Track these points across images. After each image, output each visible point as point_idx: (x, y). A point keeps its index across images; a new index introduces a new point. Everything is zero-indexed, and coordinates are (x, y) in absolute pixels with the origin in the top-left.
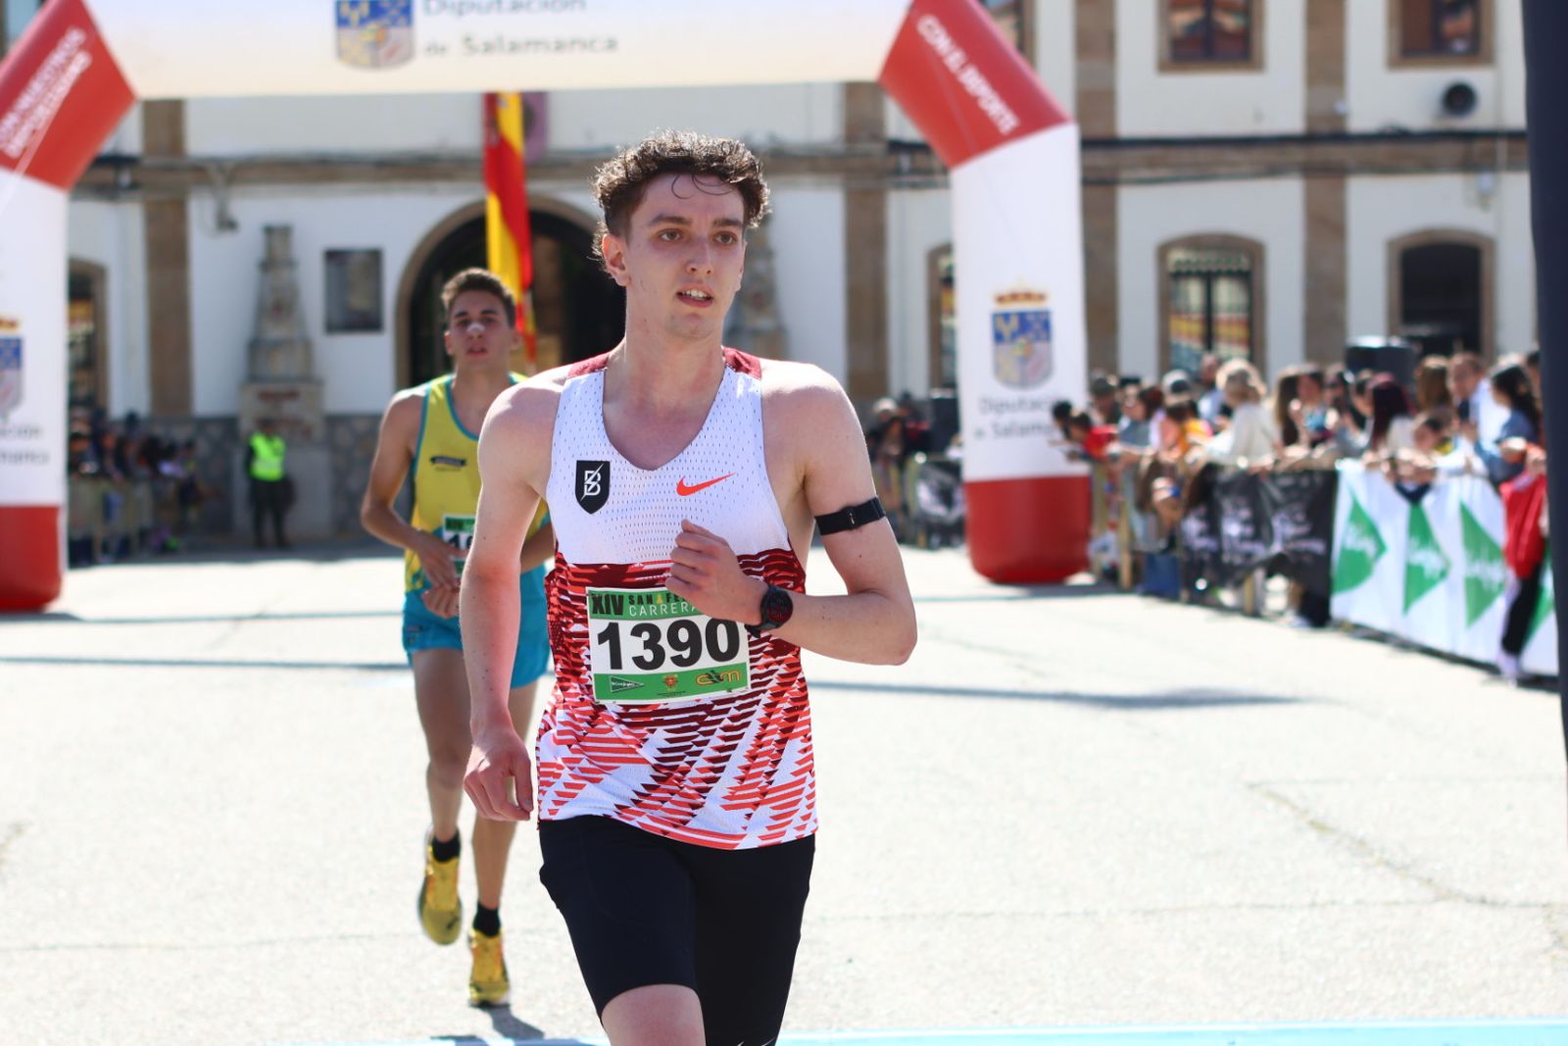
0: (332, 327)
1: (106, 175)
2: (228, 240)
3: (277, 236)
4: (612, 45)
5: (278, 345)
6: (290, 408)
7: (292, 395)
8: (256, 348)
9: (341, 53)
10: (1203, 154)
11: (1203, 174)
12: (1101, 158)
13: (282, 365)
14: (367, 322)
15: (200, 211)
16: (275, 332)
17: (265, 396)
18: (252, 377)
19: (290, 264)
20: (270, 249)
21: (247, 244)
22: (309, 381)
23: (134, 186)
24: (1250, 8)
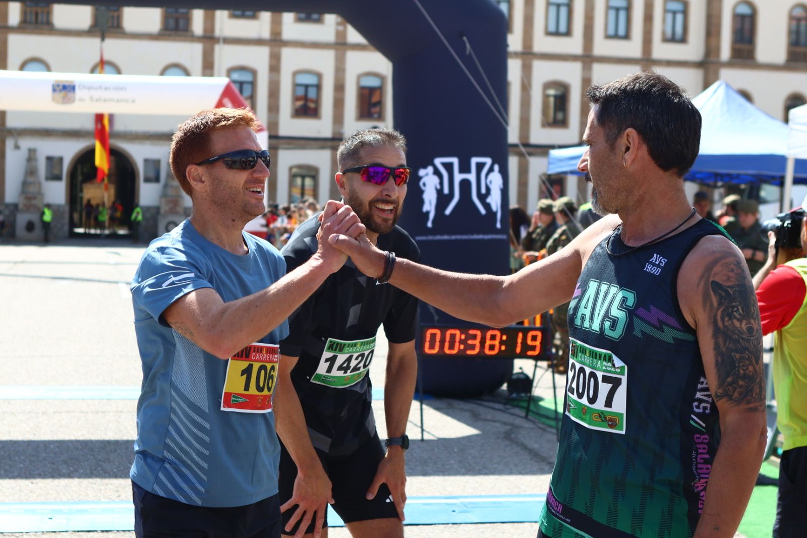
0: (47, 179)
2: (17, 153)
3: (32, 153)
4: (133, 101)
5: (30, 183)
6: (34, 202)
7: (35, 198)
8: (25, 184)
9: (54, 99)
10: (303, 142)
11: (303, 147)
12: (274, 142)
13: (32, 189)
14: (58, 178)
15: (9, 143)
16: (30, 179)
17: (27, 198)
18: (23, 192)
19: (36, 160)
20: (29, 155)
21: (23, 154)
22: (40, 194)
24: (318, 101)
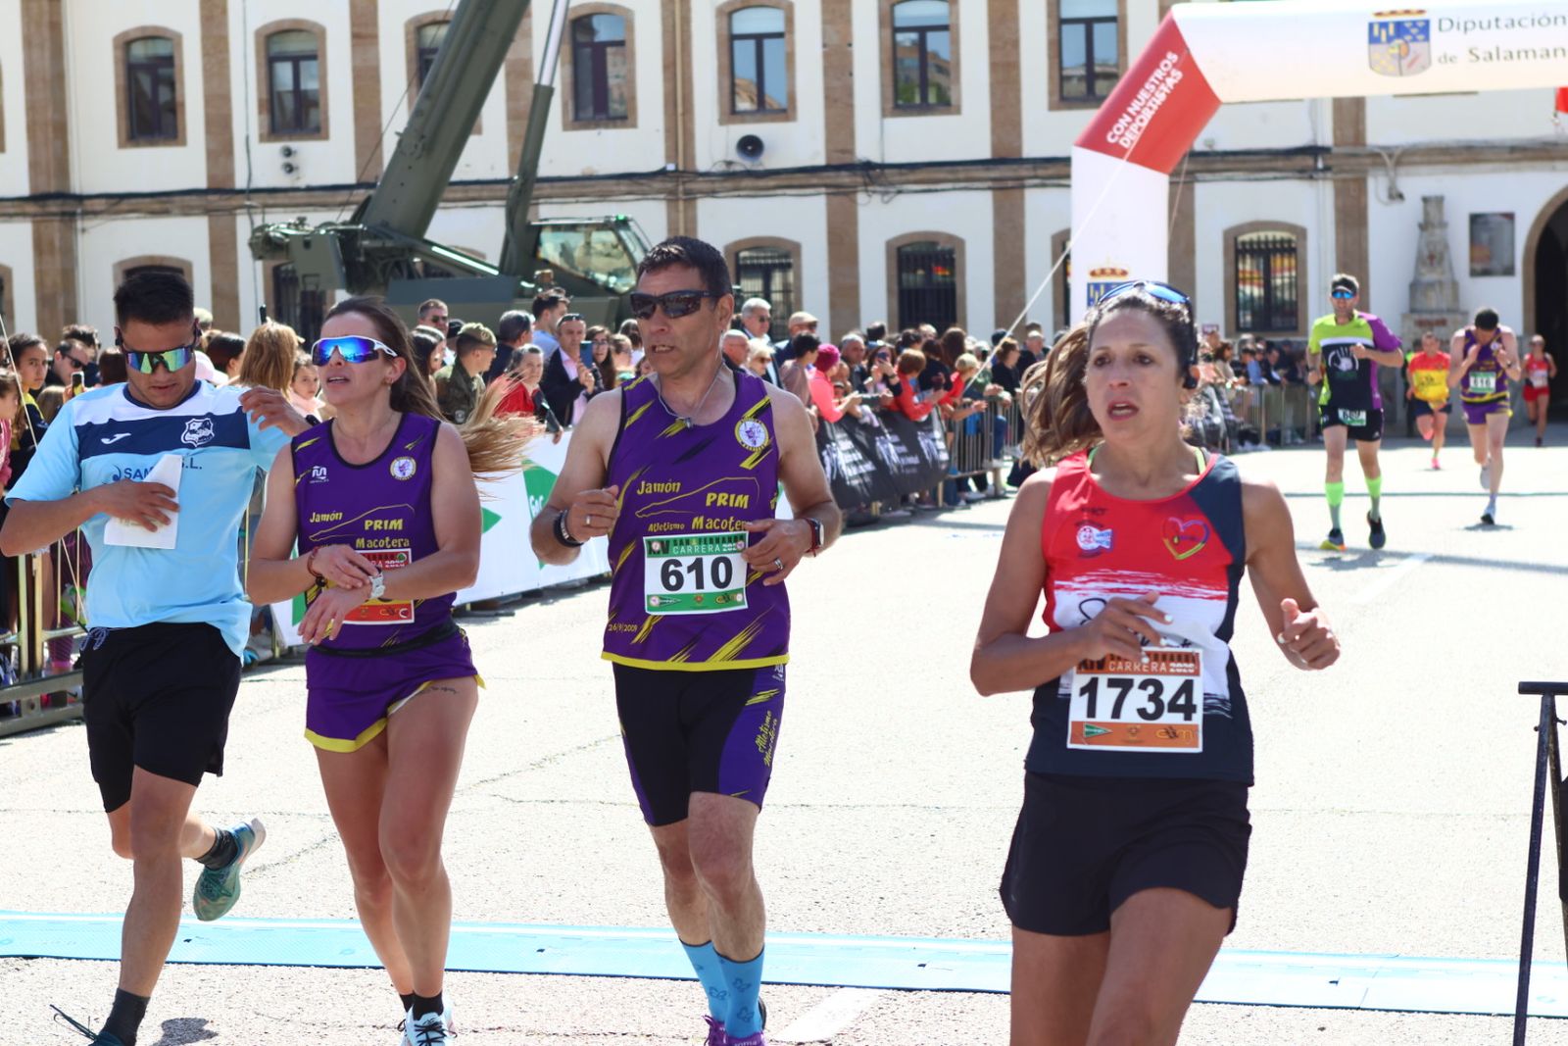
0: (1474, 273)
1: (1309, 161)
2: (1396, 208)
3: (1433, 204)
5: (1431, 285)
7: (1439, 322)
8: (1415, 287)
13: (1434, 301)
14: (1503, 269)
15: (1376, 186)
16: (1429, 277)
17: (1421, 323)
18: (1413, 310)
19: (1443, 225)
20: (1426, 213)
21: (1411, 210)
22: (1455, 312)
23: (1327, 169)
